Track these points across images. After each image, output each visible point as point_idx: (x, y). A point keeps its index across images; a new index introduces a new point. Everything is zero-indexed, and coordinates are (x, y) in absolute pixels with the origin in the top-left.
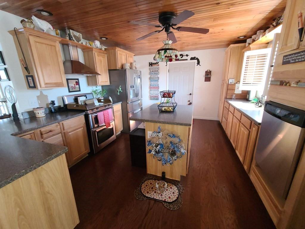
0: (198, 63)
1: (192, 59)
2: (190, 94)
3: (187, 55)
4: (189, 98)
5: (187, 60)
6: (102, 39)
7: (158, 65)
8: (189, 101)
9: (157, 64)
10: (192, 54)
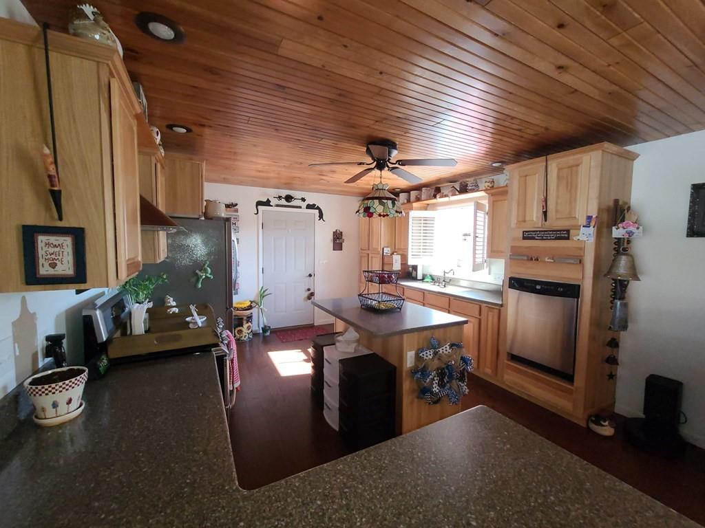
0: (321, 216)
1: (309, 207)
2: (310, 275)
3: (303, 200)
4: (307, 283)
5: (300, 207)
6: (174, 129)
7: (237, 211)
8: (309, 290)
9: (233, 209)
10: (312, 198)
